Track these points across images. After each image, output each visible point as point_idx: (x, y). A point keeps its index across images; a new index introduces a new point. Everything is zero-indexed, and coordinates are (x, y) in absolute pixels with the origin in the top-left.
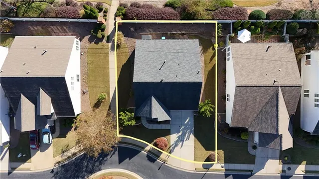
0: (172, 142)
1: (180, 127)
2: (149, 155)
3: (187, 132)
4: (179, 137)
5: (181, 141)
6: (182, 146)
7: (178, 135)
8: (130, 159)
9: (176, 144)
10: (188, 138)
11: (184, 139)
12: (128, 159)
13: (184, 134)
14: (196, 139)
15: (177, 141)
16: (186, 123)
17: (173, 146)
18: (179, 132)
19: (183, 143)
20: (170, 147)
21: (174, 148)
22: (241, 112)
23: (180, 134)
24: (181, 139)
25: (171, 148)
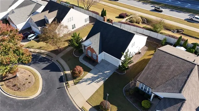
0: (85, 78)
1: (99, 72)
2: (63, 76)
3: (101, 77)
4: (92, 77)
5: (92, 80)
6: (89, 84)
7: (93, 76)
8: (50, 71)
9: (86, 80)
10: (98, 82)
11: (95, 80)
12: (50, 70)
13: (98, 78)
14: (103, 86)
15: (89, 79)
16: (105, 72)
17: (83, 80)
18: (96, 75)
19: (91, 82)
20: (81, 79)
21: (82, 82)
22: (153, 71)
23: (95, 76)
24: (93, 80)
25: (81, 81)
